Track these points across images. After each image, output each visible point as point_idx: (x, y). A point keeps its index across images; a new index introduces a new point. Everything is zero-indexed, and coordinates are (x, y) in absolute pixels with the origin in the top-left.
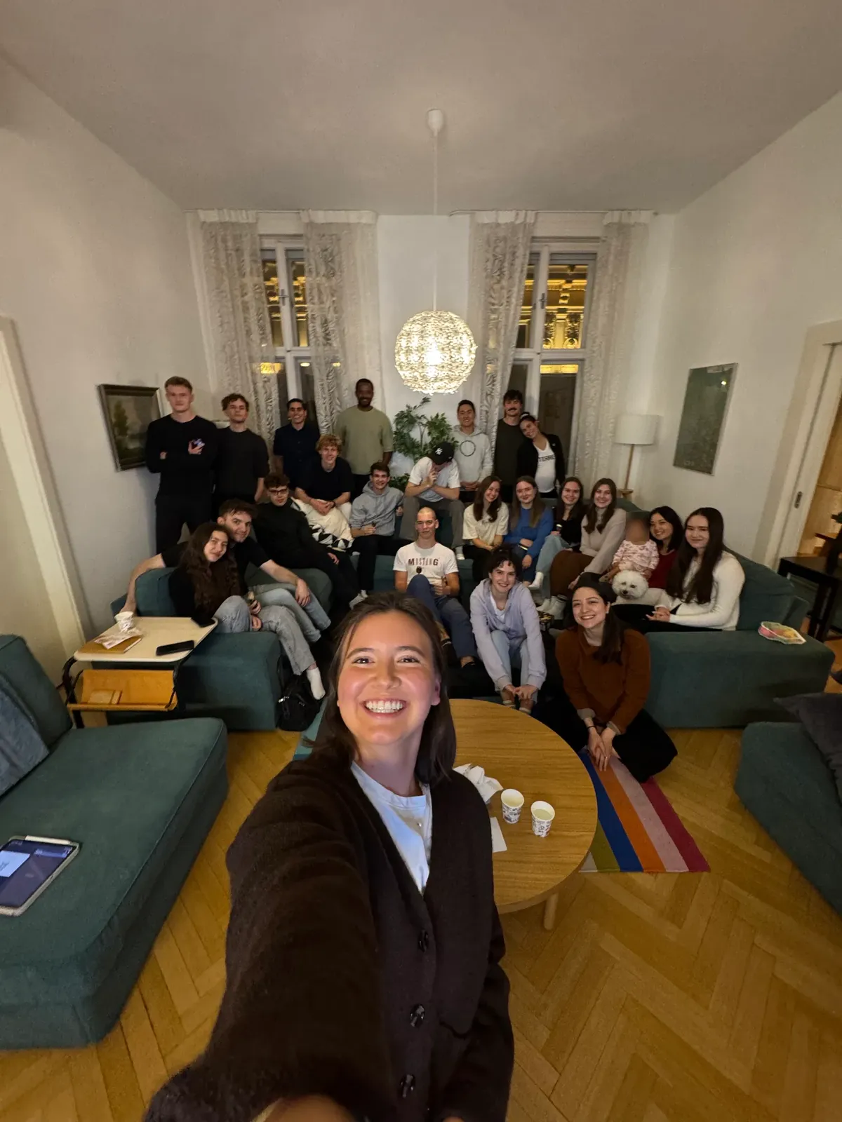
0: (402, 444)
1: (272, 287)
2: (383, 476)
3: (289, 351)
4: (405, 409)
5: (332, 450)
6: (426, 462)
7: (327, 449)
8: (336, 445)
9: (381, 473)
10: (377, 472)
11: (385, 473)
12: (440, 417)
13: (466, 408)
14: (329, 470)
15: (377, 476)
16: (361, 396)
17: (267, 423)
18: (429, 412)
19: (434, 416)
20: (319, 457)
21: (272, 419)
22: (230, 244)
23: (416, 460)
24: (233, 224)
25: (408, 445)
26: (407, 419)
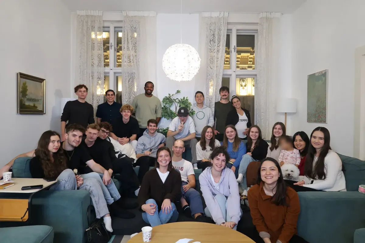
0: (166, 113)
1: (107, 55)
2: (154, 126)
3: (111, 69)
4: (168, 96)
5: (128, 112)
6: (176, 119)
7: (125, 112)
8: (130, 109)
9: (153, 125)
10: (151, 124)
11: (155, 125)
12: (185, 99)
13: (199, 95)
14: (126, 122)
15: (151, 126)
16: (147, 89)
17: (97, 102)
18: (180, 97)
19: (182, 98)
20: (121, 117)
21: (99, 100)
22: (89, 24)
23: (172, 119)
24: (92, 16)
25: (169, 113)
26: (169, 100)
